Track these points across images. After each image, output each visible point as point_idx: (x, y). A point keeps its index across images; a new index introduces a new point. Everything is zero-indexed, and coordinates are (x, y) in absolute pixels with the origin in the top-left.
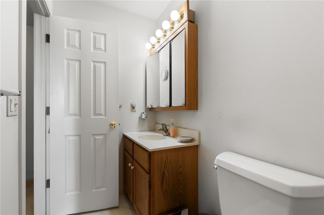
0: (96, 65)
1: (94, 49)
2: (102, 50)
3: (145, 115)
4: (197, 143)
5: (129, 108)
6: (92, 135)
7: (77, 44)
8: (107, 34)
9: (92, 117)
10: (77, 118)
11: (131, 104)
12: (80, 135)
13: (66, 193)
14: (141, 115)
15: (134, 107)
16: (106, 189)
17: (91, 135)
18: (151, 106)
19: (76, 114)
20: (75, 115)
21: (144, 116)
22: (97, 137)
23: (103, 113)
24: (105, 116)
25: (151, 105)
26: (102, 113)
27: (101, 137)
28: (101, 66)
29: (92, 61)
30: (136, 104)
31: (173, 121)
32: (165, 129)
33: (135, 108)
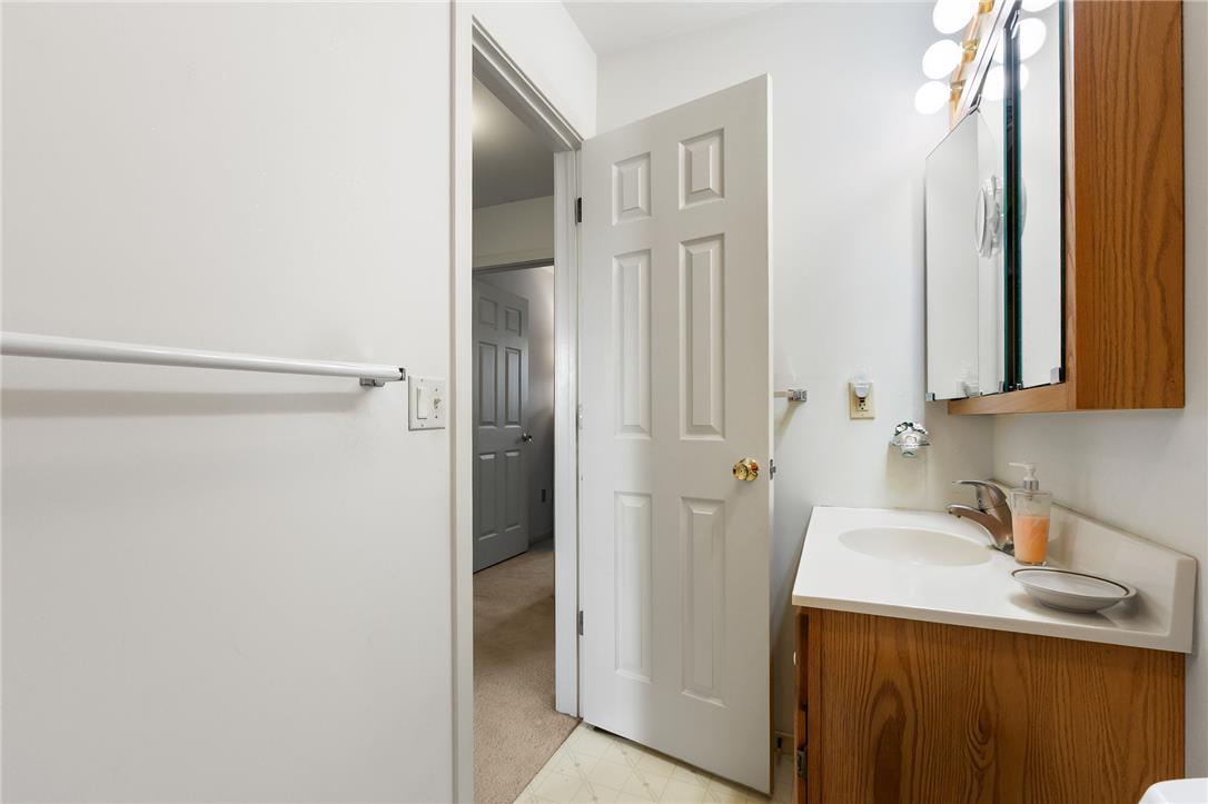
0: (693, 252)
1: (688, 200)
2: (714, 194)
3: (918, 436)
4: (1167, 634)
5: (842, 402)
6: (683, 498)
7: (641, 203)
8: (726, 131)
9: (682, 438)
10: (644, 441)
11: (850, 385)
12: (649, 496)
13: (616, 669)
14: (898, 433)
15: (862, 400)
16: (724, 704)
17: (680, 500)
18: (966, 389)
19: (638, 426)
20: (637, 428)
21: (911, 441)
22: (697, 510)
23: (714, 422)
24: (724, 436)
25: (963, 383)
26: (712, 424)
27: (709, 511)
28: (709, 253)
29: (682, 243)
30: (871, 384)
31: (1033, 471)
32: (992, 512)
33: (866, 400)
